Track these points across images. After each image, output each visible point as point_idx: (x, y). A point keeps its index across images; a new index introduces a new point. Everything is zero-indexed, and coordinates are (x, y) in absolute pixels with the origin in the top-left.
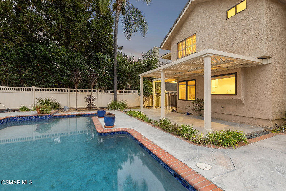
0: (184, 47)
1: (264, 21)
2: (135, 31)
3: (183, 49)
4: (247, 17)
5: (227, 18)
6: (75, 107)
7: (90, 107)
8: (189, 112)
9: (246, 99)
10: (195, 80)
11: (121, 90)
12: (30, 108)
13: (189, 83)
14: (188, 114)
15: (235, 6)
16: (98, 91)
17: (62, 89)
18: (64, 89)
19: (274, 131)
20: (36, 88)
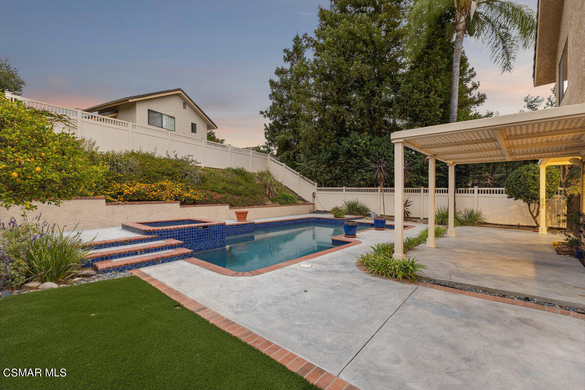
11: (470, 189)
16: (422, 191)
17: (372, 188)
18: (374, 188)
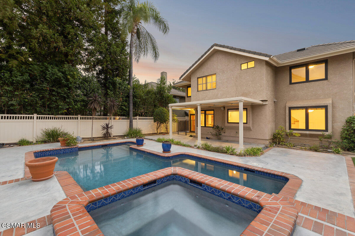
0: (204, 82)
1: (265, 78)
2: (144, 54)
3: (203, 84)
4: (254, 73)
5: (241, 70)
6: (91, 137)
7: (107, 136)
8: (208, 137)
9: (253, 126)
10: (213, 110)
11: (135, 117)
12: (31, 140)
13: (207, 112)
14: (207, 138)
15: (247, 63)
16: (112, 118)
18: (73, 116)
19: (270, 146)
20: (39, 116)
